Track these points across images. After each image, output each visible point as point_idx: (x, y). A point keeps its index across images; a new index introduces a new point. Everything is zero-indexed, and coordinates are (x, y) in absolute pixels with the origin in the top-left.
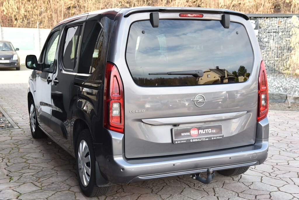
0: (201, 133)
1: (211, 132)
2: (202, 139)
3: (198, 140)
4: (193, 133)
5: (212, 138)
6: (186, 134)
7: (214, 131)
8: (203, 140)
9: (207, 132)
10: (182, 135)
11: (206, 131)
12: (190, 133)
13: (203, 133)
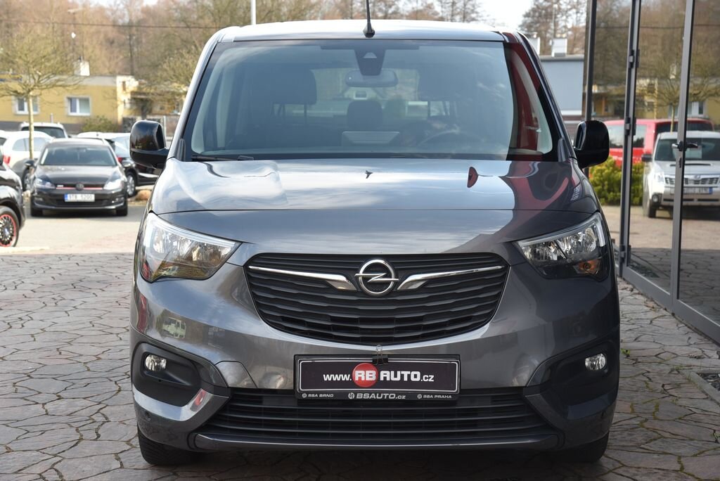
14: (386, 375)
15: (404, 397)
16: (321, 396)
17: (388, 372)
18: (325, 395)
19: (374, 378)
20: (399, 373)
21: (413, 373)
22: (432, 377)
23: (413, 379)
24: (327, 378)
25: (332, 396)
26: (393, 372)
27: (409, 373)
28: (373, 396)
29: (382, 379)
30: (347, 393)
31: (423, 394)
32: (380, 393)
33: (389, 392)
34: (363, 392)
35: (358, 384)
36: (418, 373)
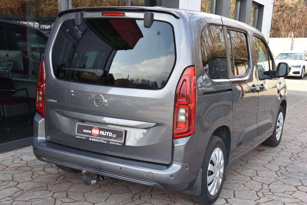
0: (101, 134)
1: (111, 136)
2: (101, 140)
3: (97, 140)
4: (94, 133)
5: (111, 143)
6: (87, 131)
7: (115, 136)
8: (102, 142)
9: (107, 135)
10: (84, 131)
11: (106, 133)
12: (91, 132)
13: (104, 135)
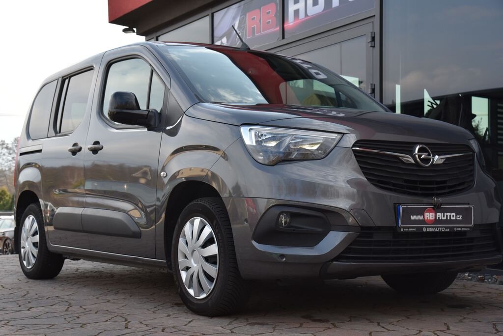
14: (440, 216)
15: (448, 230)
16: (410, 230)
17: (440, 214)
18: (412, 229)
19: (433, 218)
20: (445, 214)
21: (452, 214)
22: (461, 216)
23: (452, 218)
24: (413, 218)
25: (415, 230)
26: (442, 214)
27: (450, 214)
28: (434, 230)
29: (437, 218)
30: (422, 228)
31: (457, 227)
32: (438, 227)
33: (442, 227)
34: (430, 227)
35: (426, 221)
36: (454, 214)
